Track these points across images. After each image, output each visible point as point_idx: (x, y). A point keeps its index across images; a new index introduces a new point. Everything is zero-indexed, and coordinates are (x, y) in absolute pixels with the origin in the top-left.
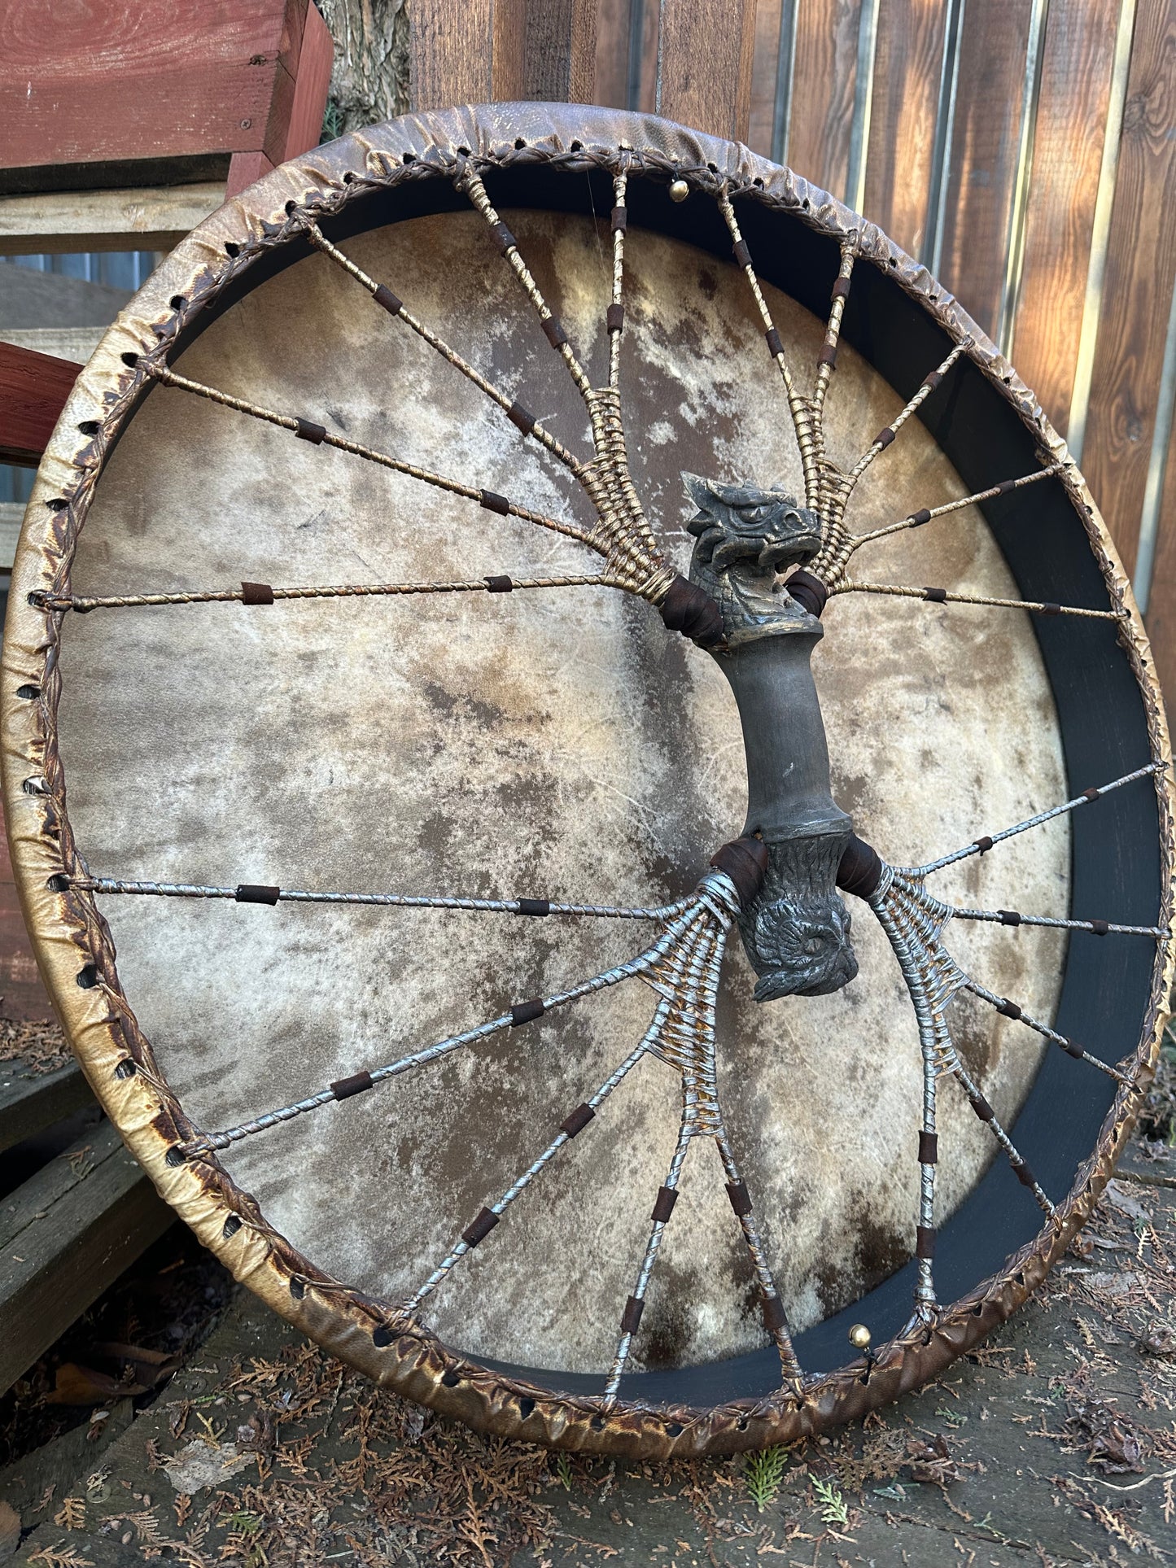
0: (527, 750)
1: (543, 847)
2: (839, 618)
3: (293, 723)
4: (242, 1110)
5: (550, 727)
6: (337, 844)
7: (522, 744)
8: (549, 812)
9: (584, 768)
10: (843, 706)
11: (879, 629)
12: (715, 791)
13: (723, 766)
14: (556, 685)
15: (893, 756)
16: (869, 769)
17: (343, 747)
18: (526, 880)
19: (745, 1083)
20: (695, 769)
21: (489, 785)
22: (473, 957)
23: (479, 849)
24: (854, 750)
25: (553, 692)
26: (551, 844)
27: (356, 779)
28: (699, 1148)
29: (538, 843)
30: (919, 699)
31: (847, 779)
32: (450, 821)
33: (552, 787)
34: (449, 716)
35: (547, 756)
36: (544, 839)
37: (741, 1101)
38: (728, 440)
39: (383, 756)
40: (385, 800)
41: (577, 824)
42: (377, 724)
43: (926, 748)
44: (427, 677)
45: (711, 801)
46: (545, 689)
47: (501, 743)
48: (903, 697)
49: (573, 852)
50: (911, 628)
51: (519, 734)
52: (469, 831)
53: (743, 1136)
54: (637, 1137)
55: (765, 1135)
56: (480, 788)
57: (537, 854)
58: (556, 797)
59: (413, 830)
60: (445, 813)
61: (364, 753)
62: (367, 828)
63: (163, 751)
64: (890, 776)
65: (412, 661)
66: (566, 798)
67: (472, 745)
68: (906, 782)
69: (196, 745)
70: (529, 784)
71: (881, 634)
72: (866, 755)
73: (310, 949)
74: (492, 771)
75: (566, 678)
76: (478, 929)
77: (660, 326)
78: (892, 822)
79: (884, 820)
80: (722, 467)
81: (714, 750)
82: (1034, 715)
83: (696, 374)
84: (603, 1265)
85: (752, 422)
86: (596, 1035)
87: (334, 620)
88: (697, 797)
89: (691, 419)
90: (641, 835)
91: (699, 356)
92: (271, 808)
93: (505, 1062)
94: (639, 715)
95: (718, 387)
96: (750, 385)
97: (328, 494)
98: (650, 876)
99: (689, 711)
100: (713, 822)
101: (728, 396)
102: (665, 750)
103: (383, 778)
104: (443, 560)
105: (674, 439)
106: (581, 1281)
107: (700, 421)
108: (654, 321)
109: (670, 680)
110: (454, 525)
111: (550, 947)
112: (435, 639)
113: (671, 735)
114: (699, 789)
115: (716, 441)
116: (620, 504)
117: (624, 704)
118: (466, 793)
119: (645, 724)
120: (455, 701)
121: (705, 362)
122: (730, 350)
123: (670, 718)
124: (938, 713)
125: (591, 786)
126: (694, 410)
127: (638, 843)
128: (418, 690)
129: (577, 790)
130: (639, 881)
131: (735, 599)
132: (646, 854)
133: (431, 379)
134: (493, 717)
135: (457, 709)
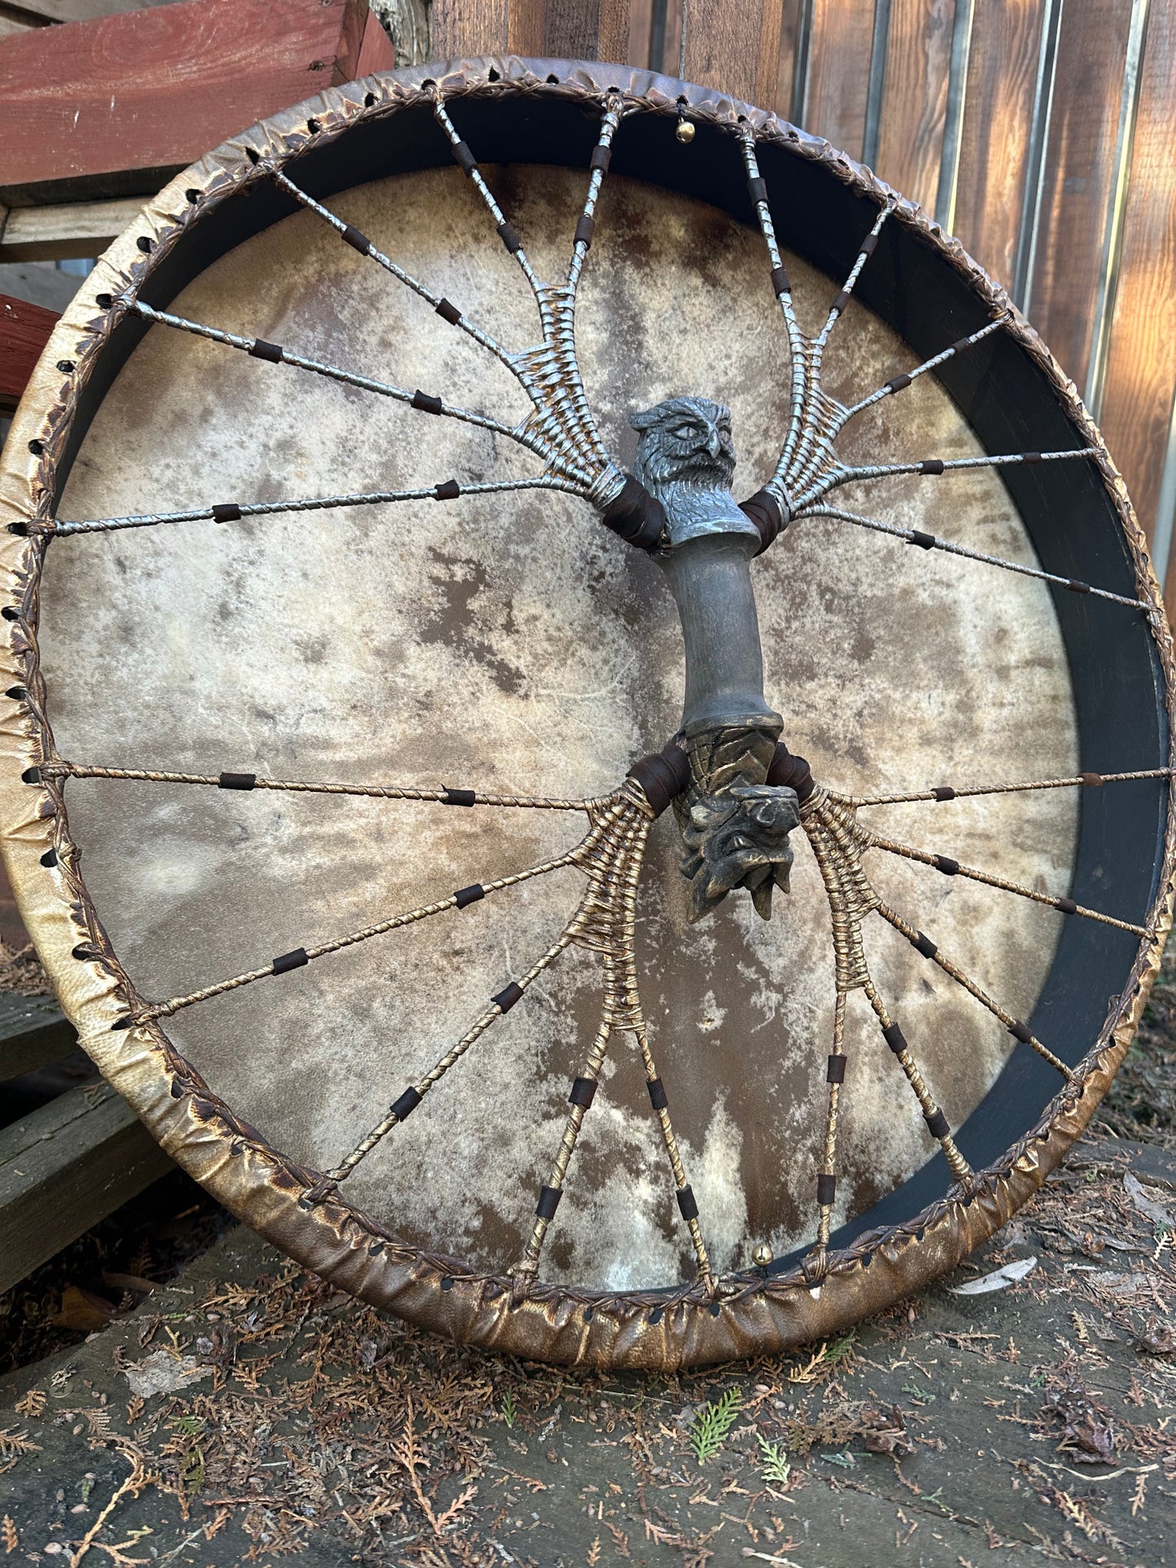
0: (792, 707)
1: (783, 625)
2: (427, 833)
3: (952, 741)
4: (974, 495)
6: (926, 652)
8: (776, 653)
10: (438, 727)
12: (617, 651)
13: (605, 674)
15: (371, 661)
16: (412, 650)
17: (923, 722)
18: (798, 600)
19: (619, 384)
20: (636, 674)
21: (823, 682)
22: (840, 551)
23: (833, 632)
24: (432, 675)
26: (777, 626)
27: (914, 695)
28: (670, 351)
29: (787, 628)
30: (310, 728)
31: (448, 643)
32: (852, 656)
33: (774, 673)
34: (851, 740)
36: (782, 631)
37: (625, 370)
39: (897, 712)
40: (896, 679)
42: (901, 737)
43: (312, 667)
44: (867, 772)
45: (622, 642)
47: (812, 715)
48: (336, 732)
50: (304, 824)
52: (839, 647)
53: (626, 343)
54: (723, 380)
55: (605, 336)
56: (830, 679)
57: (788, 620)
59: (877, 654)
60: (856, 663)
61: (910, 715)
62: (908, 660)
63: (1019, 727)
64: (382, 638)
65: (877, 786)
67: (835, 715)
68: (358, 628)
69: (1003, 729)
72: (414, 667)
73: (939, 582)
74: (821, 692)
77: (630, 1171)
78: (390, 586)
79: (400, 587)
81: (613, 691)
85: (520, 1075)
87: (929, 818)
92: (964, 682)
96: (517, 1125)
97: (933, 921)
99: (636, 732)
100: (622, 621)
101: (551, 1102)
102: (666, 696)
103: (897, 695)
108: (637, 1173)
113: (658, 708)
114: (635, 653)
118: (840, 677)
120: (847, 752)
122: (541, 1168)
124: (281, 709)
128: (873, 763)
133: (860, 1042)
134: (818, 737)
135: (845, 745)
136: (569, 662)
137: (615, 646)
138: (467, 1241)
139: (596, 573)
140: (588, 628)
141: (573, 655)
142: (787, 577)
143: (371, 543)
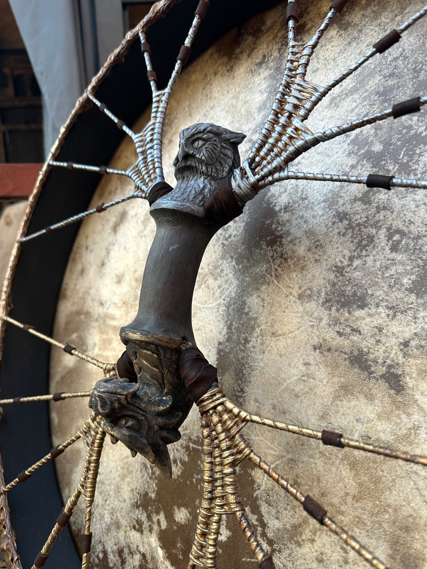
0: (337, 329)
1: (346, 263)
5: (316, 341)
7: (340, 334)
8: (334, 285)
9: (301, 309)
11: (114, 353)
12: (227, 281)
13: (217, 294)
14: (303, 368)
18: (364, 243)
20: (233, 295)
21: (373, 310)
23: (394, 268)
25: (307, 364)
26: (339, 264)
29: (348, 266)
30: (111, 311)
32: (410, 290)
33: (327, 301)
34: (390, 367)
35: (324, 322)
36: (343, 268)
38: (147, 494)
41: (317, 274)
44: (400, 399)
45: (231, 275)
46: (312, 368)
47: (355, 338)
49: (325, 257)
50: (100, 350)
51: (340, 341)
52: (398, 281)
56: (380, 309)
57: (351, 259)
58: (327, 294)
60: (413, 297)
65: (409, 415)
66: (319, 292)
67: (378, 341)
68: (133, 269)
70: (343, 306)
71: (114, 350)
74: (368, 320)
75: (294, 371)
76: (409, 215)
80: (156, 478)
81: (219, 304)
82: (69, 293)
83: (150, 545)
84: (380, 25)
85: (130, 499)
86: (345, 146)
88: (238, 279)
89: (162, 517)
90: (278, 261)
91: (144, 556)
93: (413, 132)
94: (255, 335)
95: (140, 531)
96: (124, 522)
98: (281, 237)
99: (225, 331)
100: (234, 263)
101: (137, 521)
102: (247, 310)
104: (361, 485)
105: (175, 508)
106: (396, 16)
107: (158, 513)
109: (230, 353)
110: (343, 508)
111: (360, 199)
112: (385, 426)
113: (240, 318)
114: (235, 282)
115: (153, 496)
116: (218, 468)
117: (262, 344)
118: (392, 308)
119: (253, 328)
120: (382, 376)
121: (142, 550)
122: (126, 551)
123: (237, 329)
124: (106, 302)
125: (300, 297)
126: (159, 521)
127: (281, 256)
128: (410, 392)
129: (310, 296)
130: (288, 233)
131: (165, 371)
132: (279, 249)
134: (356, 358)
135: (382, 370)
136: (202, 286)
137: (227, 278)
138: (97, 561)
139: (227, 236)
140: (216, 268)
141: (205, 282)
142: (359, 225)
143: (146, 232)
